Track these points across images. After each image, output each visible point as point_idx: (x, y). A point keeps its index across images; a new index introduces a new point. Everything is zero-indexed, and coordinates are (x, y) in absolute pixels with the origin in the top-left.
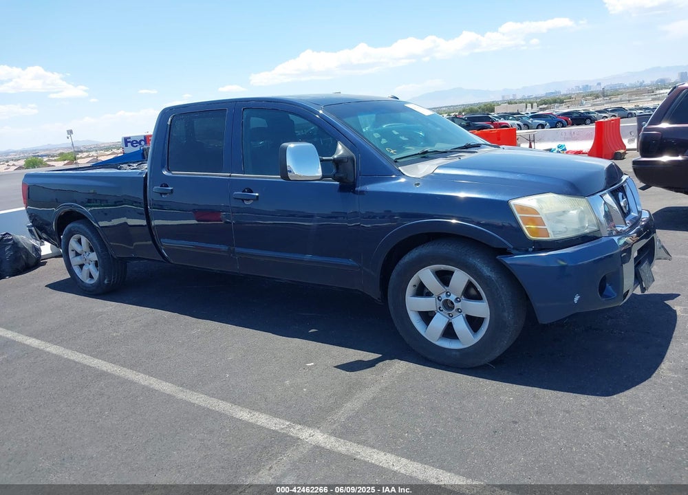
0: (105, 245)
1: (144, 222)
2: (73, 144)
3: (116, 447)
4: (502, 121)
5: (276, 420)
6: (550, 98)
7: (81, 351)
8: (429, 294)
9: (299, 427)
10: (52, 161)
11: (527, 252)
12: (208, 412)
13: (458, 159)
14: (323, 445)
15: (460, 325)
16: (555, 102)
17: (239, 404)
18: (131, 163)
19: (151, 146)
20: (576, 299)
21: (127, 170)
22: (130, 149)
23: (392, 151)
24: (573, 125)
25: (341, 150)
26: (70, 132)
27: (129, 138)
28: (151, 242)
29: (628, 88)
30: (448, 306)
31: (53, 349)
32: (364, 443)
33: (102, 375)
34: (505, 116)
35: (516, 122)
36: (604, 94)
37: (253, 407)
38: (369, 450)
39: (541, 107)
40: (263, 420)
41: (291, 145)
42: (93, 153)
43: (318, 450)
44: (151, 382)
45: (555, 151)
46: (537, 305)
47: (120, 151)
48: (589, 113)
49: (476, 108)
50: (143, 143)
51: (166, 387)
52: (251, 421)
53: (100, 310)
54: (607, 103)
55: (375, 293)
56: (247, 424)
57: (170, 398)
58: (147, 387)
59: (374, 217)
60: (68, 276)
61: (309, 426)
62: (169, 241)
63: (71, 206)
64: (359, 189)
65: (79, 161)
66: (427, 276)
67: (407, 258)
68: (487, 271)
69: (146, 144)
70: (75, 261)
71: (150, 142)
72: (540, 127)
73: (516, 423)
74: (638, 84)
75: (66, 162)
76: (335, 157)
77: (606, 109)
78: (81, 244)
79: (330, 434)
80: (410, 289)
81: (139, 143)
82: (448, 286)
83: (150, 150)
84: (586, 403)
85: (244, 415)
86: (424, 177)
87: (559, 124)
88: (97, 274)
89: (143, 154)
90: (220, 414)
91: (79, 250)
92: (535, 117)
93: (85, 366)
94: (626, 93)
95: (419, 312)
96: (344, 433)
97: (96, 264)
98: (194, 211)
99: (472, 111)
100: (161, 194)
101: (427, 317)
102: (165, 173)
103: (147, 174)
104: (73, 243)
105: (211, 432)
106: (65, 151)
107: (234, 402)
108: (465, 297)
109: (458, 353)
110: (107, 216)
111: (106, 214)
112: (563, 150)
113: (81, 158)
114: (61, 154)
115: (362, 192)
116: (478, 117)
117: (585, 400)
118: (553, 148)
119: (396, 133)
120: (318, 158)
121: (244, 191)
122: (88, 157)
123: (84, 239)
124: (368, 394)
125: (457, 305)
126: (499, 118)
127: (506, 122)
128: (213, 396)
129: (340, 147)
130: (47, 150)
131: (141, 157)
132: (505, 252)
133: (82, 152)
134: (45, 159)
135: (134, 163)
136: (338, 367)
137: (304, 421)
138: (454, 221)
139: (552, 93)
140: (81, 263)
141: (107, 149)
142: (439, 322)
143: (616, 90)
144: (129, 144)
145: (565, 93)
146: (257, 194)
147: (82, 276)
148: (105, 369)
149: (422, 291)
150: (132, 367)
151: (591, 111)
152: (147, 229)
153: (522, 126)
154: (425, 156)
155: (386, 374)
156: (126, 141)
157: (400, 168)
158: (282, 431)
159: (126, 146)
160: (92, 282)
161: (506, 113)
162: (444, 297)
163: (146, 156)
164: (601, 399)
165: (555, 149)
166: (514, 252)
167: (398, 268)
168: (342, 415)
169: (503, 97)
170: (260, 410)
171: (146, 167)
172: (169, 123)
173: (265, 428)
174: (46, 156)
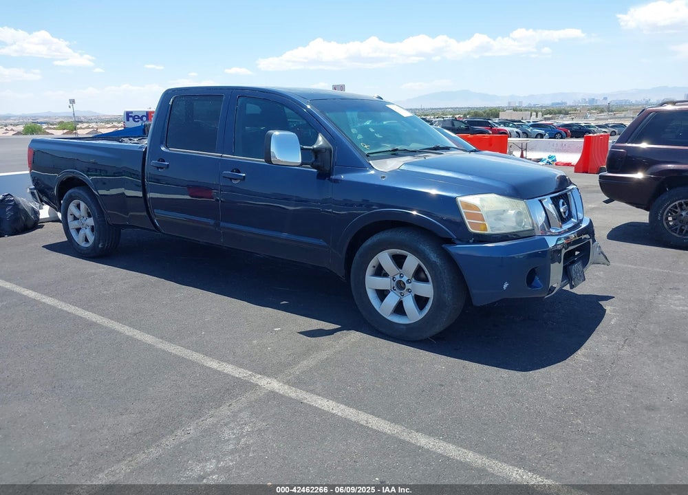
0: (102, 210)
1: (140, 194)
2: (74, 114)
3: (101, 381)
4: (502, 127)
5: (240, 370)
6: (556, 108)
7: (74, 304)
8: (386, 275)
9: (260, 376)
10: (51, 129)
11: (468, 243)
12: (182, 360)
13: (423, 159)
14: (277, 391)
15: (409, 304)
16: (560, 112)
17: (210, 356)
18: (132, 137)
19: (152, 122)
20: (505, 286)
21: (128, 143)
22: (132, 124)
23: (366, 146)
24: (572, 137)
25: (321, 141)
26: (72, 102)
27: (132, 112)
28: (145, 214)
29: (633, 105)
30: (400, 286)
31: (49, 301)
32: (312, 392)
33: (91, 324)
34: (506, 123)
35: (516, 130)
36: (609, 109)
37: (222, 358)
38: (315, 397)
39: (546, 116)
40: (229, 369)
41: (277, 133)
42: (94, 125)
43: (273, 395)
44: (135, 333)
45: (545, 162)
46: (474, 291)
47: (120, 125)
48: (589, 127)
49: (481, 112)
50: (145, 119)
51: (148, 339)
52: (219, 369)
53: (93, 271)
54: (611, 118)
55: (340, 272)
56: (215, 372)
57: (150, 347)
58: (131, 337)
59: (352, 205)
60: (65, 239)
61: (268, 376)
62: (163, 212)
63: (73, 172)
64: (333, 177)
65: (79, 131)
66: (384, 258)
67: (369, 242)
68: (433, 257)
69: (147, 119)
70: (73, 225)
71: (152, 119)
72: (539, 136)
73: (442, 385)
74: (644, 102)
75: (65, 131)
76: (315, 147)
77: (607, 125)
78: (79, 209)
79: (285, 383)
80: (370, 269)
81: (141, 118)
82: (401, 268)
83: (151, 127)
84: (505, 375)
85: (214, 364)
86: (390, 172)
87: (558, 136)
88: (93, 238)
89: (144, 130)
90: (193, 363)
91: (77, 214)
92: (536, 126)
93: (76, 316)
94: (631, 110)
95: (376, 290)
96: (297, 383)
97: (92, 229)
98: (188, 186)
99: (476, 115)
100: (158, 168)
101: (382, 294)
102: (163, 148)
103: (146, 149)
104: (72, 208)
105: (184, 375)
106: (65, 121)
107: (206, 354)
108: (415, 279)
109: (404, 327)
110: (105, 185)
111: (104, 183)
112: (553, 161)
113: (81, 128)
114: (61, 123)
115: (336, 181)
116: (478, 121)
117: (505, 373)
118: (544, 158)
119: (372, 130)
120: (299, 146)
121: (232, 171)
122: (88, 128)
123: (83, 205)
124: (323, 355)
125: (408, 286)
126: (499, 124)
127: (506, 128)
128: (188, 348)
129: (320, 138)
130: (46, 117)
131: (142, 132)
132: (450, 241)
133: (82, 122)
134: (44, 126)
135: (135, 137)
136: (300, 333)
137: (264, 372)
138: (414, 213)
139: (558, 104)
140: (78, 227)
141: (108, 122)
142: (392, 300)
143: (622, 106)
144: (131, 119)
145: (572, 104)
146: (244, 175)
147: (79, 239)
148: (94, 320)
149: (380, 272)
150: (118, 320)
151: (593, 124)
152: (143, 200)
153: (521, 134)
154: (395, 153)
155: (341, 341)
156: (128, 115)
157: (371, 162)
158: (245, 379)
159: (128, 120)
160: (87, 245)
161: (507, 120)
162: (398, 278)
163: (146, 132)
164: (519, 374)
165: (545, 159)
166: (457, 242)
167: (361, 250)
168: (297, 370)
169: (509, 103)
170: (228, 362)
171: (146, 142)
172: (170, 103)
173: (230, 375)
174: (45, 123)
